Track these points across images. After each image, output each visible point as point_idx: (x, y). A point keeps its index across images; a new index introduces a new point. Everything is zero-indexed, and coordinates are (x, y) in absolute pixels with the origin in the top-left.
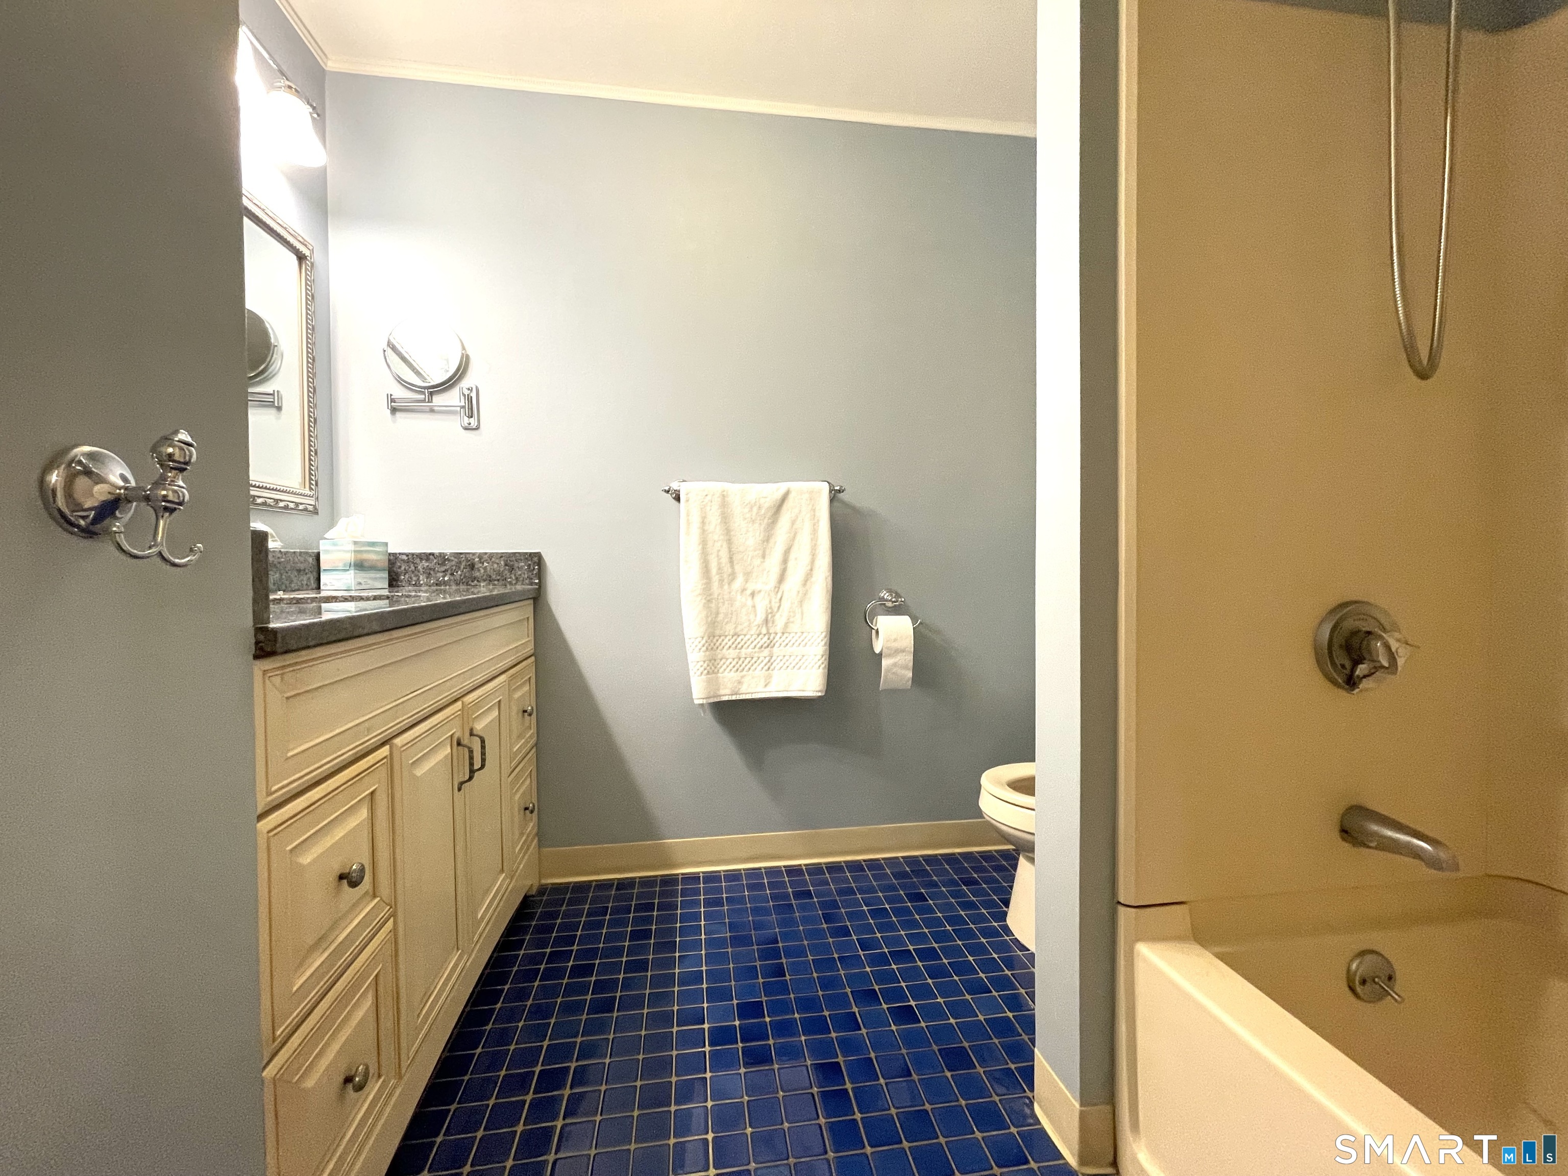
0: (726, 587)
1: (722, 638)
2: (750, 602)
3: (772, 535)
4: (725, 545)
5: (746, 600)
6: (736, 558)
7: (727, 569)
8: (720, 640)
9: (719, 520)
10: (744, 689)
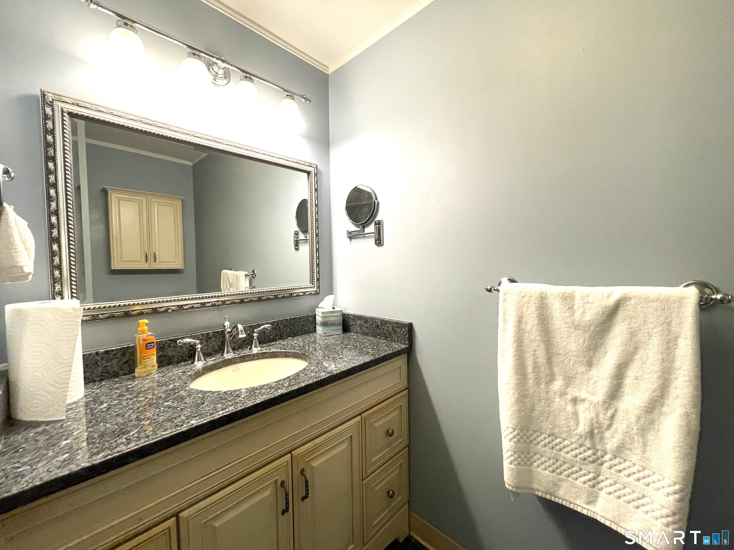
0: (543, 386)
1: (537, 434)
2: (570, 408)
3: (601, 344)
4: (542, 346)
5: (566, 405)
6: (556, 360)
7: (544, 370)
8: (535, 435)
9: (537, 322)
10: (561, 492)
